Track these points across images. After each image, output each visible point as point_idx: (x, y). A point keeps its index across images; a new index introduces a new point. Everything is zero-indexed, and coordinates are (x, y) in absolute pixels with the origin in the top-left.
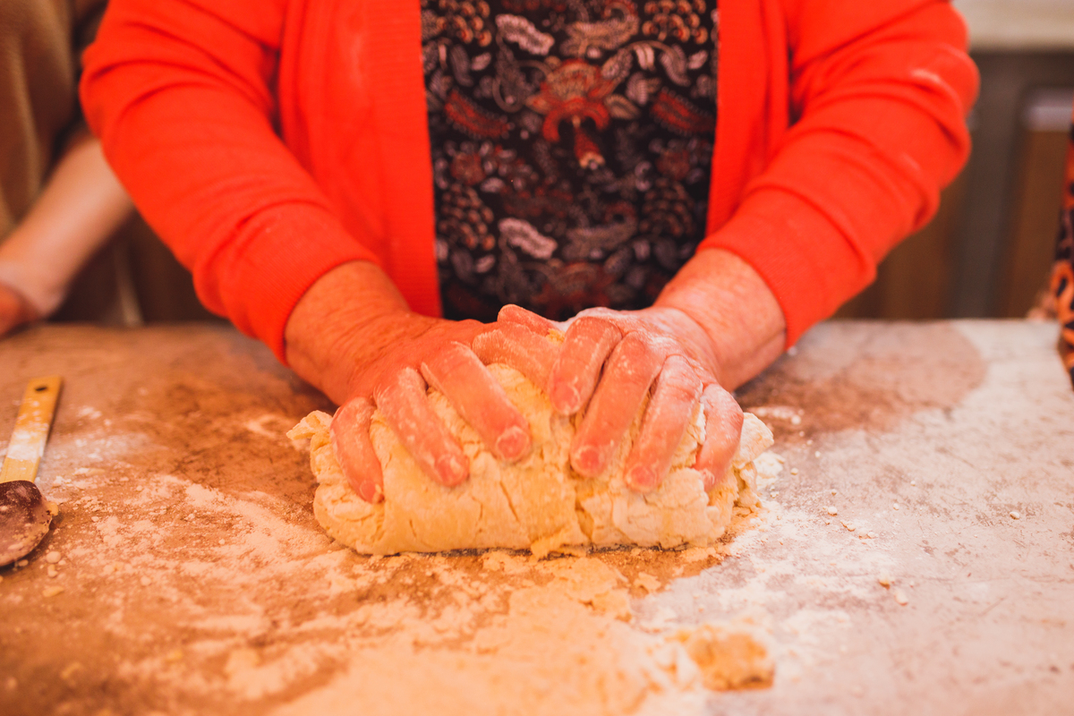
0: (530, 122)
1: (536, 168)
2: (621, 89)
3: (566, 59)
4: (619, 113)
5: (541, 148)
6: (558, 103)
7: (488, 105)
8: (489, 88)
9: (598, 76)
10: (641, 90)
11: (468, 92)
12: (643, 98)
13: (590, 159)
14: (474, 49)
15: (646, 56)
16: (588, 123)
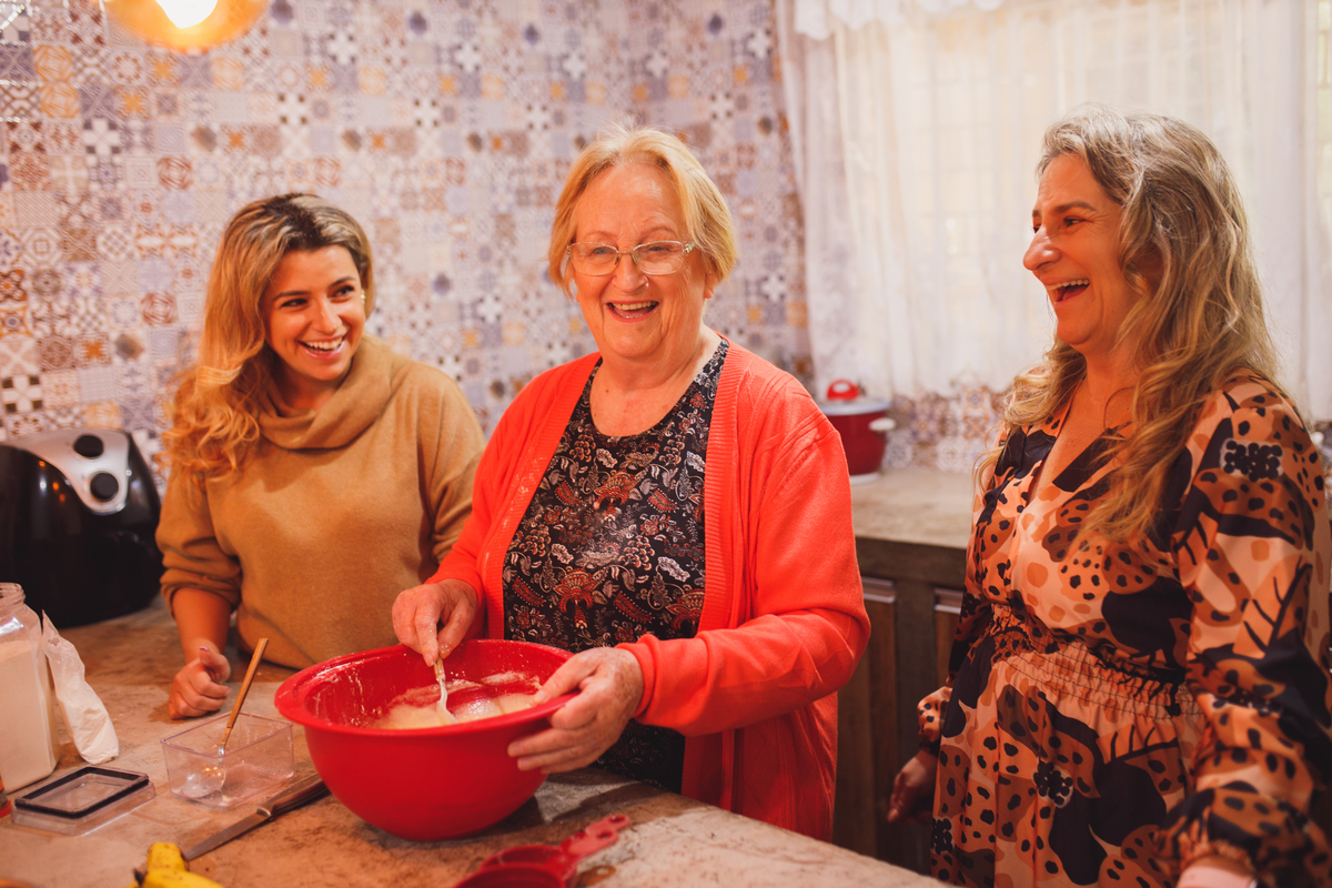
0: (553, 599)
1: (554, 626)
2: (600, 588)
3: (576, 567)
4: (598, 600)
5: (558, 614)
6: (568, 592)
7: (536, 587)
8: (537, 578)
9: (590, 578)
10: (609, 590)
11: (527, 579)
12: (610, 595)
13: (581, 624)
14: (535, 558)
15: (615, 572)
16: (583, 603)
